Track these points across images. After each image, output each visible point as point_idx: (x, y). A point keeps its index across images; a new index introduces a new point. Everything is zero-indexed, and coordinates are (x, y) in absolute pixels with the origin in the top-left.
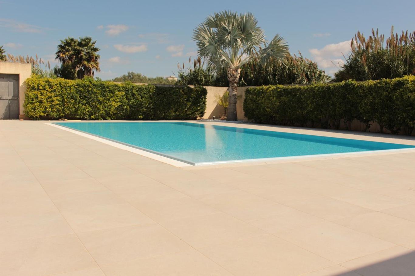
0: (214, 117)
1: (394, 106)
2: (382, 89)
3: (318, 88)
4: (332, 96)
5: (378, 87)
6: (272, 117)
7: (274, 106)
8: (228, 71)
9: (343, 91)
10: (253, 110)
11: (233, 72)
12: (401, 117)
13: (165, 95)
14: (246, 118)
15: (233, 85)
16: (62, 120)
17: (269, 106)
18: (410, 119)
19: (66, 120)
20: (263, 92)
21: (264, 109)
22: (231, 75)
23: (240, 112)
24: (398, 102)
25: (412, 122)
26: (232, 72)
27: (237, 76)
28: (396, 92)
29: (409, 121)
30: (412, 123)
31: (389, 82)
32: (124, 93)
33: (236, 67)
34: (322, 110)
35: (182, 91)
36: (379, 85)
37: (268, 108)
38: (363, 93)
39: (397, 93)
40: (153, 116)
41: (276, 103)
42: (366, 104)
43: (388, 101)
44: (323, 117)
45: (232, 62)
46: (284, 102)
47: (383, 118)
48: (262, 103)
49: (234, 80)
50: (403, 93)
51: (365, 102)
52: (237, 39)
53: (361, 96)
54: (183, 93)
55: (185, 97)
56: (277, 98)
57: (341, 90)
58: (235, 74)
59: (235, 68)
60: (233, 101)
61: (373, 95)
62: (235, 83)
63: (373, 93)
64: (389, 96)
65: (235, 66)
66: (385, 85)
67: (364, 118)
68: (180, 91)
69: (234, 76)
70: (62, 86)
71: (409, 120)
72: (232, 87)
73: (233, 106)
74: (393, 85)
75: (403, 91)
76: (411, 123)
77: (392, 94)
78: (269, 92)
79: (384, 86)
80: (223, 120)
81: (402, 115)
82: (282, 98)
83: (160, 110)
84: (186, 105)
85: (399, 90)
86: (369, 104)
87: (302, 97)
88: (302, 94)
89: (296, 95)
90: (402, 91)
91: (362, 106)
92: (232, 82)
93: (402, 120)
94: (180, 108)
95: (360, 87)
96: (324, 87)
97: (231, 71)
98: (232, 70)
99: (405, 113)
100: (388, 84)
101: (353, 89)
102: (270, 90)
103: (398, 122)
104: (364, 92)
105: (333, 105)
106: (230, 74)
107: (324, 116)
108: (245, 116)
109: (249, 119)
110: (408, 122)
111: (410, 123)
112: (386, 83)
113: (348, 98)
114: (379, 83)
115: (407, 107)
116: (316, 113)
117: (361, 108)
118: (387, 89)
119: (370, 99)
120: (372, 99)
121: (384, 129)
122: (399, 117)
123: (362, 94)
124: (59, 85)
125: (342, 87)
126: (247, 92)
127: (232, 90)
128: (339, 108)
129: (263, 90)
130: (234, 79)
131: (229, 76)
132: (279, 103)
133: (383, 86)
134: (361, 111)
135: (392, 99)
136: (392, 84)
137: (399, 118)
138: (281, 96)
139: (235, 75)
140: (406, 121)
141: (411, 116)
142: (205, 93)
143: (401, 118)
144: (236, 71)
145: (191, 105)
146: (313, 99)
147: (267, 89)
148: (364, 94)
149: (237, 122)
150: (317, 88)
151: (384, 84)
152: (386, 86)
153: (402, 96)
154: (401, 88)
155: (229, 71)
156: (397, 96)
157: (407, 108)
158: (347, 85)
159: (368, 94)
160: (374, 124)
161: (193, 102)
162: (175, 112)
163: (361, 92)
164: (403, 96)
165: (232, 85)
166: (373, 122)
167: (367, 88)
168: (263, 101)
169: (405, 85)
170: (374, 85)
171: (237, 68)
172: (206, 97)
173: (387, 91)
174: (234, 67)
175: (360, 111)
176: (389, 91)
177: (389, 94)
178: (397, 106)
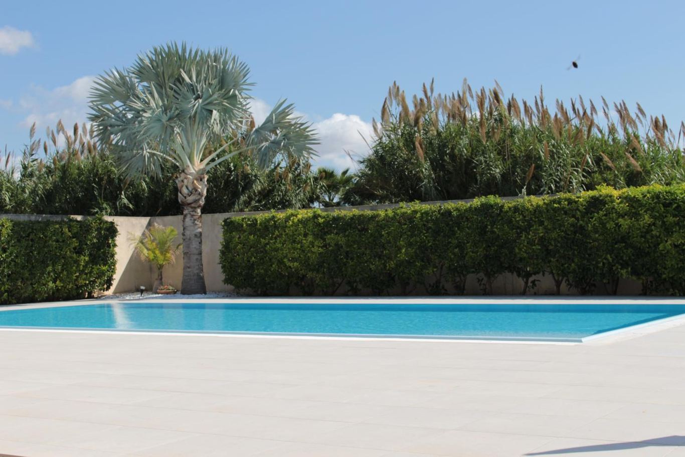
0: (142, 288)
1: (590, 243)
2: (563, 212)
3: (422, 214)
4: (456, 229)
5: (555, 209)
7: (309, 255)
8: (183, 181)
9: (479, 219)
10: (251, 267)
11: (195, 182)
13: (32, 240)
15: (194, 213)
17: (296, 255)
18: (621, 264)
20: (276, 227)
21: (280, 262)
22: (190, 189)
23: (214, 272)
24: (597, 235)
25: (625, 270)
26: (193, 182)
27: (202, 194)
28: (592, 218)
29: (621, 269)
31: (577, 199)
33: (200, 170)
35: (67, 230)
36: (555, 205)
37: (294, 260)
38: (524, 220)
39: (594, 219)
40: (6, 294)
41: (315, 249)
42: (531, 243)
43: (578, 235)
44: (433, 271)
45: (189, 159)
46: (337, 245)
48: (276, 250)
49: (196, 201)
50: (605, 219)
51: (528, 238)
52: (212, 111)
53: (518, 228)
54: (70, 234)
55: (75, 243)
56: (316, 236)
57: (475, 217)
58: (200, 187)
59: (197, 172)
60: (195, 248)
61: (543, 224)
62: (199, 206)
63: (544, 220)
64: (578, 224)
65: (197, 169)
66: (568, 205)
67: (527, 269)
68: (62, 230)
69: (196, 190)
71: (620, 267)
72: (192, 216)
73: (197, 259)
74: (584, 205)
75: (606, 215)
76: (624, 272)
77: (583, 221)
78: (292, 225)
79: (567, 207)
80: (167, 293)
81: (606, 259)
82: (329, 236)
83: (22, 279)
84: (77, 262)
85: (598, 214)
86: (536, 241)
87: (383, 233)
88: (382, 228)
89: (367, 230)
90: (603, 216)
91: (524, 245)
92: (193, 205)
93: (607, 267)
94: (65, 273)
95: (516, 209)
96: (435, 211)
97: (191, 181)
98: (191, 177)
99: (610, 255)
100: (573, 204)
101: (499, 215)
102: (296, 220)
103: (599, 272)
104: (525, 220)
105: (460, 246)
106: (187, 188)
107: (435, 270)
108: (226, 281)
110: (619, 270)
111: (622, 271)
112: (570, 202)
114: (554, 201)
115: (615, 244)
117: (520, 249)
118: (574, 211)
119: (540, 232)
120: (542, 233)
121: (563, 287)
122: (599, 262)
123: (521, 223)
125: (477, 211)
126: (229, 226)
127: (192, 224)
128: (473, 252)
129: (275, 222)
130: (197, 198)
131: (185, 191)
132: (322, 247)
133: (565, 208)
134: (523, 254)
135: (584, 229)
136: (584, 203)
137: (601, 265)
138: (326, 233)
139: (199, 190)
140: (614, 268)
143: (603, 263)
144: (201, 180)
145: (87, 263)
146: (412, 236)
147: (288, 219)
148: (526, 223)
149: (206, 296)
150: (418, 215)
151: (566, 203)
152: (570, 206)
153: (603, 224)
154: (601, 210)
155: (185, 181)
156: (594, 224)
157: (615, 246)
158: (486, 207)
159: (533, 223)
160: (547, 281)
161: (90, 255)
162: (55, 282)
163: (517, 219)
164: (605, 224)
165: (192, 213)
166: (543, 275)
167: (530, 211)
168: (279, 246)
169: (607, 204)
170: (544, 206)
171: (200, 172)
173: (574, 216)
174: (194, 171)
175: (519, 256)
176: (577, 216)
177: (578, 221)
178: (595, 243)
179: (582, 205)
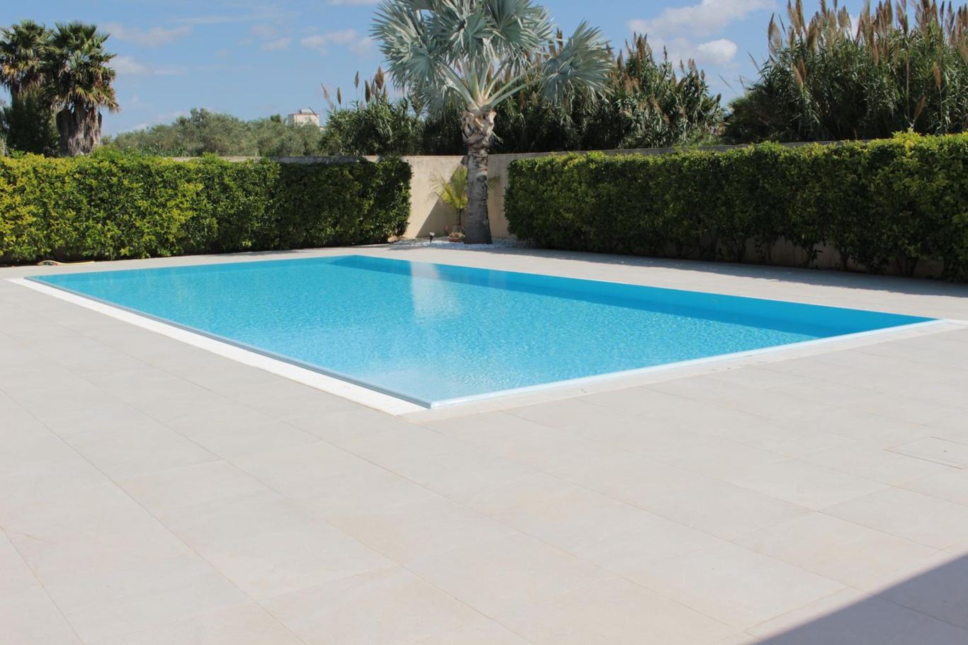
0: (433, 234)
1: (873, 208)
2: (844, 166)
3: (691, 162)
4: (724, 182)
5: (834, 162)
6: (578, 233)
7: (583, 205)
8: (465, 119)
9: (751, 170)
10: (531, 216)
11: (477, 120)
12: (889, 233)
13: (305, 184)
14: (514, 236)
15: (477, 155)
16: (45, 264)
17: (571, 205)
18: (908, 239)
19: (56, 264)
20: (553, 173)
21: (557, 213)
22: (472, 128)
23: (498, 222)
24: (881, 199)
25: (913, 247)
26: (474, 121)
27: (486, 133)
28: (876, 175)
29: (909, 245)
30: (915, 249)
31: (860, 150)
32: (201, 187)
33: (484, 107)
34: (701, 216)
35: (347, 172)
36: (835, 157)
37: (568, 210)
38: (799, 175)
39: (878, 176)
40: (278, 239)
41: (587, 199)
42: (806, 203)
43: (858, 196)
44: (703, 233)
45: (472, 96)
46: (608, 195)
47: (846, 235)
48: (553, 198)
49: (479, 142)
50: (893, 178)
51: (803, 198)
52: (482, 40)
53: (793, 184)
54: (351, 177)
55: (358, 186)
56: (589, 185)
57: (746, 168)
58: (483, 125)
59: (481, 109)
60: (478, 193)
61: (821, 181)
62: (483, 147)
63: (822, 175)
64: (860, 183)
65: (481, 106)
66: (850, 157)
67: (803, 237)
68: (342, 173)
69: (478, 130)
70: (40, 178)
71: (907, 242)
72: (475, 157)
73: (480, 205)
74: (868, 158)
75: (893, 172)
76: (912, 248)
77: (866, 179)
78: (568, 171)
79: (848, 160)
80: (456, 241)
81: (891, 230)
82: (601, 185)
83: (294, 224)
84: (360, 207)
85: (883, 170)
86: (812, 202)
87: (651, 183)
88: (651, 177)
89: (635, 179)
90: (889, 173)
91: (798, 207)
92: (475, 146)
93: (892, 241)
94: (346, 217)
95: (792, 160)
96: (705, 159)
97: (472, 119)
98: (473, 115)
99: (897, 225)
100: (856, 155)
101: (774, 165)
102: (571, 166)
103: (883, 246)
104: (801, 174)
105: (728, 203)
106: (469, 126)
107: (705, 230)
108: (512, 230)
109: (520, 238)
110: (906, 246)
111: (909, 248)
112: (853, 152)
113: (763, 188)
114: (836, 152)
115: (901, 212)
116: (685, 223)
117: (794, 212)
118: (856, 166)
119: (815, 190)
120: (819, 191)
121: (850, 261)
122: (883, 234)
123: (795, 178)
124: (32, 175)
125: (748, 160)
126: (514, 169)
127: (475, 167)
128: (742, 212)
129: (552, 166)
130: (479, 138)
131: (467, 130)
132: (595, 197)
133: (846, 160)
134: (795, 218)
135: (867, 190)
136: (867, 155)
137: (885, 237)
138: (598, 182)
139: (482, 129)
140: (900, 243)
141: (912, 232)
142: (405, 173)
143: (889, 237)
144: (484, 118)
145: (372, 207)
146: (679, 188)
147: (565, 163)
148: (801, 179)
149: (491, 246)
150: (686, 164)
151: (847, 154)
152: (852, 159)
153: (890, 185)
154: (887, 165)
155: (467, 119)
156: (878, 184)
157: (901, 214)
158: (759, 155)
159: (809, 179)
160: (826, 251)
161: (376, 199)
162: (334, 226)
163: (792, 173)
164: (892, 183)
165: (474, 154)
166: (825, 245)
167: (808, 164)
168: (555, 193)
169: (896, 157)
170: (824, 157)
171: (485, 109)
172: (411, 185)
173: (855, 172)
174: (478, 108)
175: (793, 220)
176: (858, 172)
177: (860, 178)
178: (878, 208)
179: (865, 159)
